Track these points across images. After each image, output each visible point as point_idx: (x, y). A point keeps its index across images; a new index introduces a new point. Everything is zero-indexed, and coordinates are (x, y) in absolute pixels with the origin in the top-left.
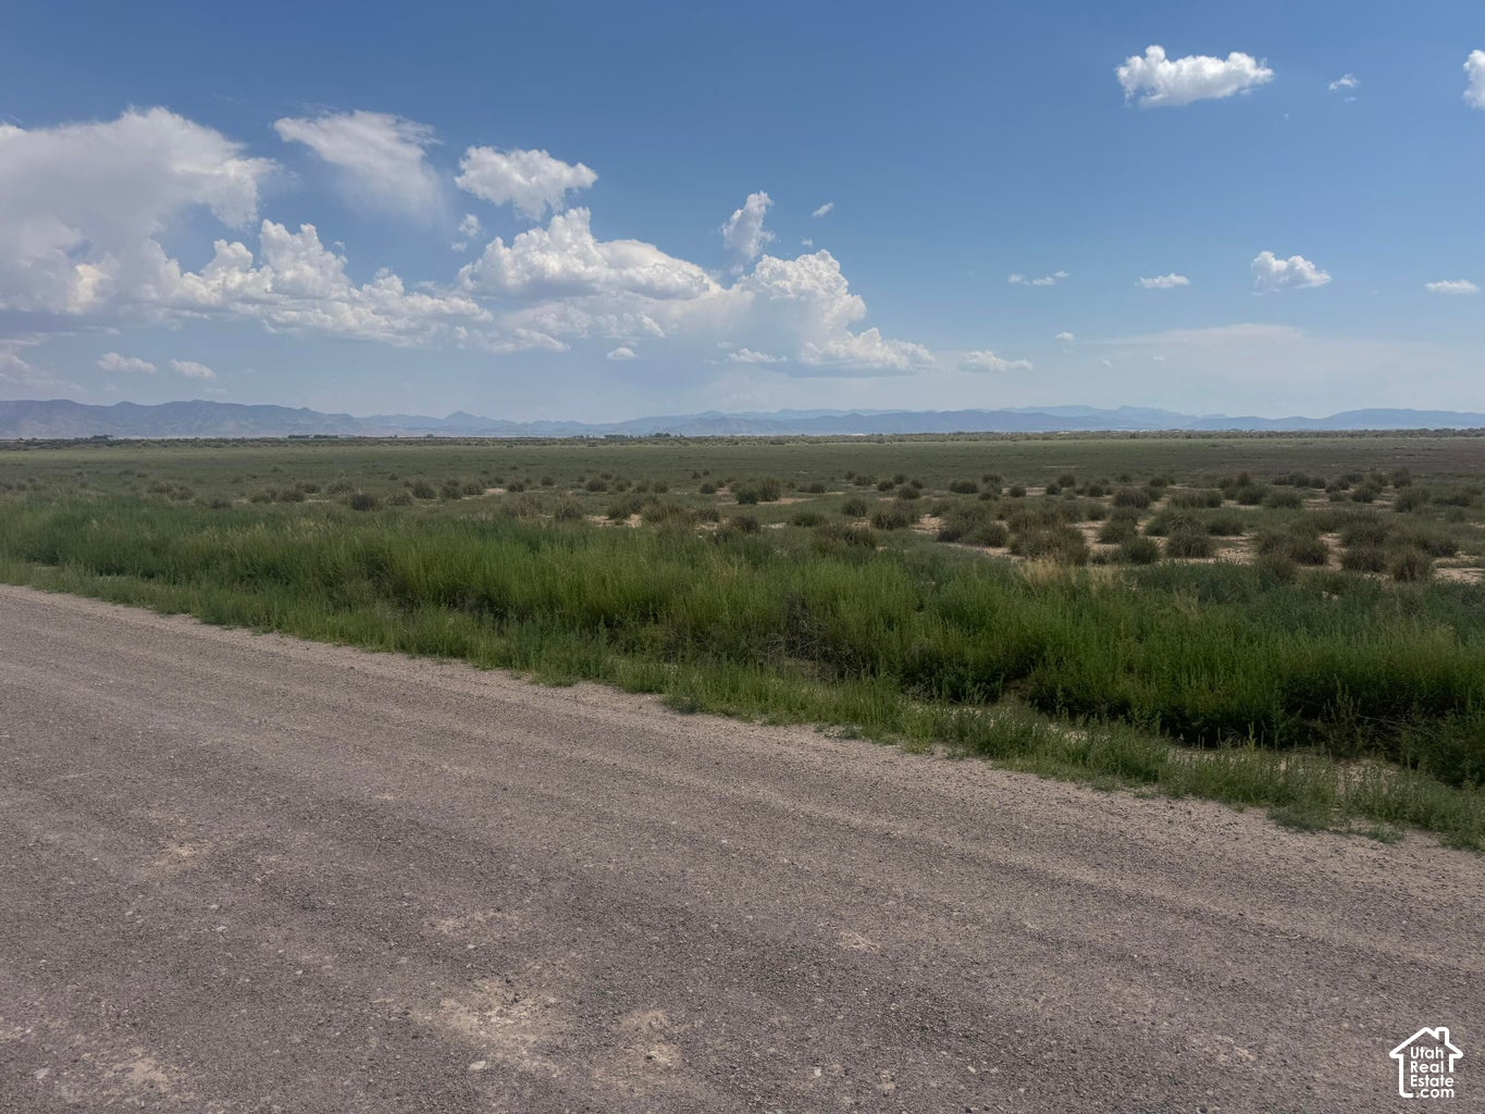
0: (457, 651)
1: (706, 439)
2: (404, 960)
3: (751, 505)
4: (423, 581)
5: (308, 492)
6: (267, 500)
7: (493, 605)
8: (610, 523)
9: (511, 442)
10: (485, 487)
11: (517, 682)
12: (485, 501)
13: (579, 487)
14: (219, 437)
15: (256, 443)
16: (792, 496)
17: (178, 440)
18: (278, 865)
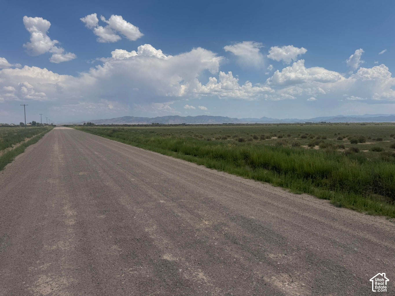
0: (267, 181)
1: (338, 124)
2: (261, 263)
3: (355, 144)
4: (258, 161)
5: (228, 137)
6: (219, 139)
7: (277, 169)
8: (309, 148)
9: (278, 125)
10: (271, 137)
11: (285, 191)
12: (272, 140)
13: (299, 137)
14: (207, 124)
15: (216, 125)
16: (370, 142)
17: (199, 124)
18: (228, 231)
